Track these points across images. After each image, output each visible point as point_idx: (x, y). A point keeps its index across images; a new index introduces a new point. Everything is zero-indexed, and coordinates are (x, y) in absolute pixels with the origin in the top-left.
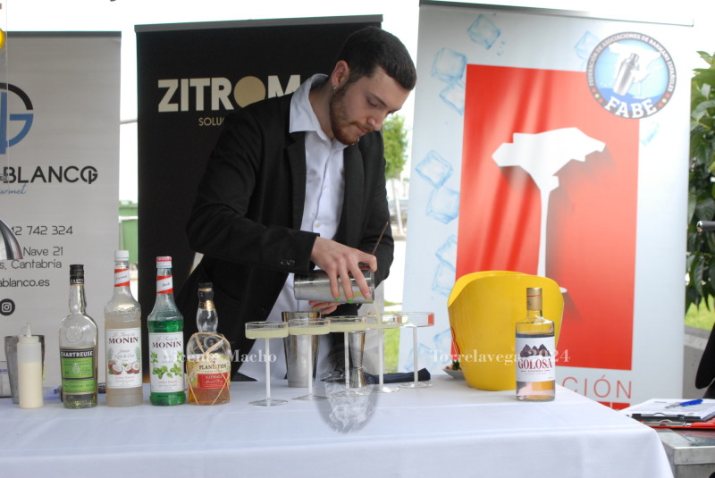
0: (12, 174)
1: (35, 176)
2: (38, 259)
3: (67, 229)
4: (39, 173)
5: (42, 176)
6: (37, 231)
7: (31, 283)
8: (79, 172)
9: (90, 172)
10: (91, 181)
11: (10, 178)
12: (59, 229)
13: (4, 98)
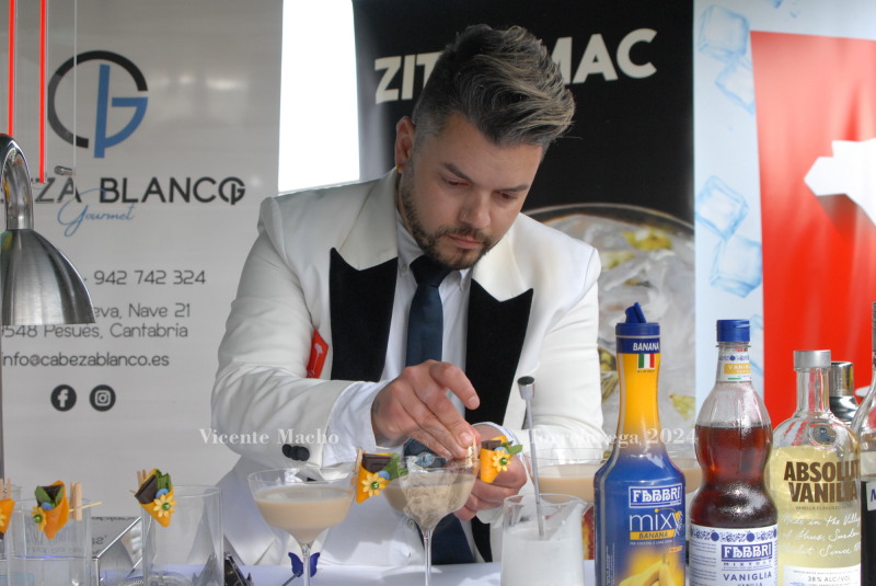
0: (114, 189)
1: (149, 191)
2: (151, 322)
3: (195, 278)
4: (154, 188)
5: (159, 192)
6: (151, 279)
7: (141, 361)
8: (217, 186)
9: (233, 186)
10: (234, 200)
11: (110, 195)
12: (185, 275)
13: (104, 73)
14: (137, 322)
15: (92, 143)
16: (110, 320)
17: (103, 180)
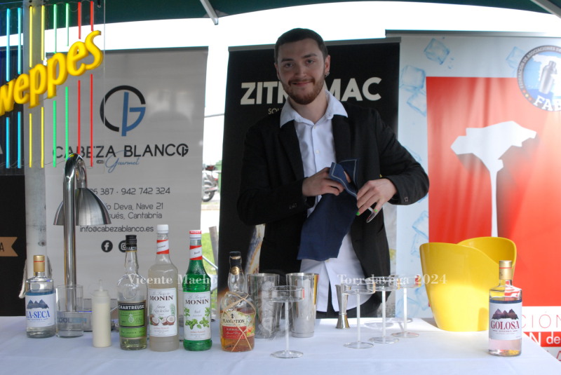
0: (130, 151)
1: (146, 151)
2: (146, 211)
3: (166, 189)
4: (148, 150)
5: (150, 151)
6: (146, 192)
7: (141, 229)
8: (176, 148)
9: (183, 148)
10: (183, 154)
11: (129, 153)
12: (161, 190)
13: (126, 96)
14: (139, 211)
15: (121, 130)
16: (128, 211)
17: (126, 147)
